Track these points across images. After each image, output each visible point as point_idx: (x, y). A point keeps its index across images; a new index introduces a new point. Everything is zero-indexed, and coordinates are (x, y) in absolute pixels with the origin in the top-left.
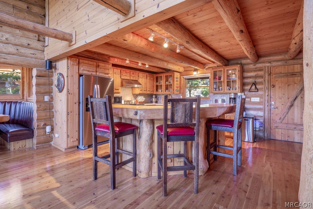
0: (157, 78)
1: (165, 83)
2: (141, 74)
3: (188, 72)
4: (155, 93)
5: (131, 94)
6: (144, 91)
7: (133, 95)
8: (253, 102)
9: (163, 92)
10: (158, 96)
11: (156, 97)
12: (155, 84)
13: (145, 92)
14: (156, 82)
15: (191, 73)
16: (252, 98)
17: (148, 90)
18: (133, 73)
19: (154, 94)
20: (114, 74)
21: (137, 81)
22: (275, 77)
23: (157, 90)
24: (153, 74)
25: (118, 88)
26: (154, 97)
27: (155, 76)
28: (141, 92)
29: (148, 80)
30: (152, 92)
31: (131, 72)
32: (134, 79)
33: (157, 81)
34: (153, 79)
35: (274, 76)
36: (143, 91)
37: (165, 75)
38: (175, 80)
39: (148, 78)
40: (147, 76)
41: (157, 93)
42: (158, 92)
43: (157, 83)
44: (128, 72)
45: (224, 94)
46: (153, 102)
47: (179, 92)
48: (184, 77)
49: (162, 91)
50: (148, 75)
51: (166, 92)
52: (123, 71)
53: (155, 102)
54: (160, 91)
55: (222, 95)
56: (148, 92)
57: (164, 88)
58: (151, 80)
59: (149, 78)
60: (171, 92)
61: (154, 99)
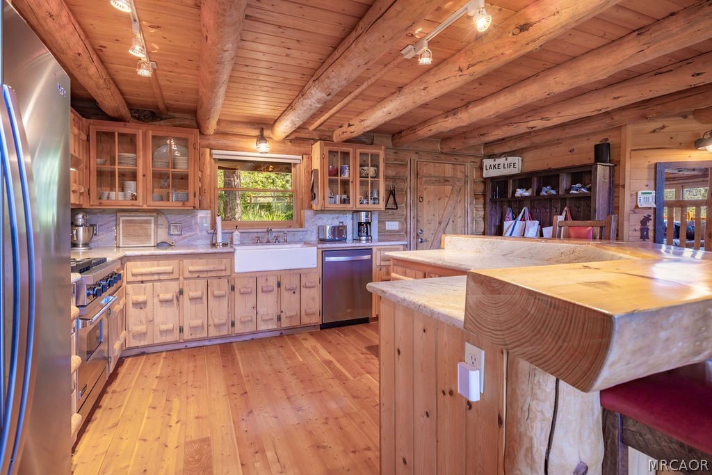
1: (153, 166)
3: (235, 139)
4: (91, 202)
8: (388, 231)
14: (97, 157)
15: (243, 143)
16: (387, 223)
19: (86, 206)
22: (426, 182)
26: (81, 221)
27: (90, 126)
35: (424, 179)
37: (150, 133)
45: (339, 213)
48: (214, 151)
51: (157, 203)
53: (85, 245)
55: (334, 216)
60: (184, 204)
61: (84, 231)
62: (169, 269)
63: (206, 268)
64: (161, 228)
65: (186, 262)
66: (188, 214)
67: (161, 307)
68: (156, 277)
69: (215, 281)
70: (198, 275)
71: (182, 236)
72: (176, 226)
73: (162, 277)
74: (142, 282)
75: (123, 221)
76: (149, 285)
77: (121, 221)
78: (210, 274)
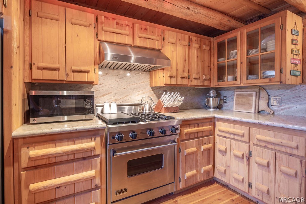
0: (221, 47)
1: (247, 55)
2: (171, 34)
4: (215, 84)
5: (149, 88)
6: (182, 78)
7: (154, 89)
9: (238, 82)
10: (224, 93)
11: (218, 95)
12: (215, 61)
13: (185, 82)
14: (218, 58)
17: (194, 76)
18: (143, 27)
19: (212, 86)
20: (68, 24)
21: (159, 50)
23: (220, 77)
24: (208, 37)
25: (83, 68)
26: (212, 95)
27: (215, 41)
28: (172, 82)
29: (194, 52)
30: (206, 83)
31: (137, 26)
32: (148, 46)
33: (221, 55)
34: (210, 49)
36: (179, 79)
37: (245, 31)
38: (289, 37)
39: (195, 45)
40: (190, 40)
41: (222, 84)
42: (223, 81)
43: (220, 60)
44: (127, 23)
46: (210, 108)
47: (299, 79)
49: (235, 79)
50: (194, 39)
51: (249, 81)
52: (106, 17)
53: (214, 108)
54: (230, 78)
56: (194, 83)
57: (241, 69)
58: (204, 51)
59: (197, 46)
60: (270, 80)
61: (213, 100)
62: (241, 132)
63: (272, 140)
64: (262, 100)
65: (254, 130)
66: (288, 89)
67: (235, 160)
68: (232, 136)
69: (284, 157)
70: (266, 145)
71: (281, 108)
72: (276, 99)
73: (237, 137)
74: (225, 137)
75: (237, 95)
76: (228, 140)
77: (235, 95)
78: (277, 148)
